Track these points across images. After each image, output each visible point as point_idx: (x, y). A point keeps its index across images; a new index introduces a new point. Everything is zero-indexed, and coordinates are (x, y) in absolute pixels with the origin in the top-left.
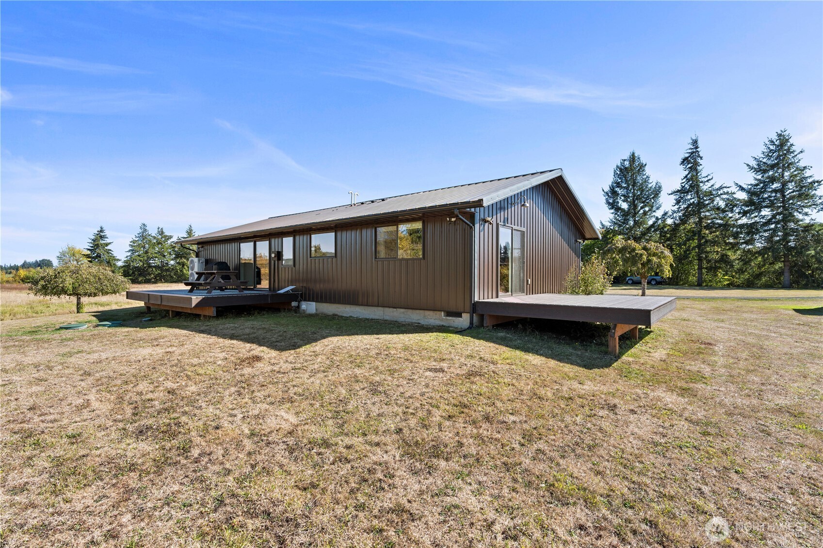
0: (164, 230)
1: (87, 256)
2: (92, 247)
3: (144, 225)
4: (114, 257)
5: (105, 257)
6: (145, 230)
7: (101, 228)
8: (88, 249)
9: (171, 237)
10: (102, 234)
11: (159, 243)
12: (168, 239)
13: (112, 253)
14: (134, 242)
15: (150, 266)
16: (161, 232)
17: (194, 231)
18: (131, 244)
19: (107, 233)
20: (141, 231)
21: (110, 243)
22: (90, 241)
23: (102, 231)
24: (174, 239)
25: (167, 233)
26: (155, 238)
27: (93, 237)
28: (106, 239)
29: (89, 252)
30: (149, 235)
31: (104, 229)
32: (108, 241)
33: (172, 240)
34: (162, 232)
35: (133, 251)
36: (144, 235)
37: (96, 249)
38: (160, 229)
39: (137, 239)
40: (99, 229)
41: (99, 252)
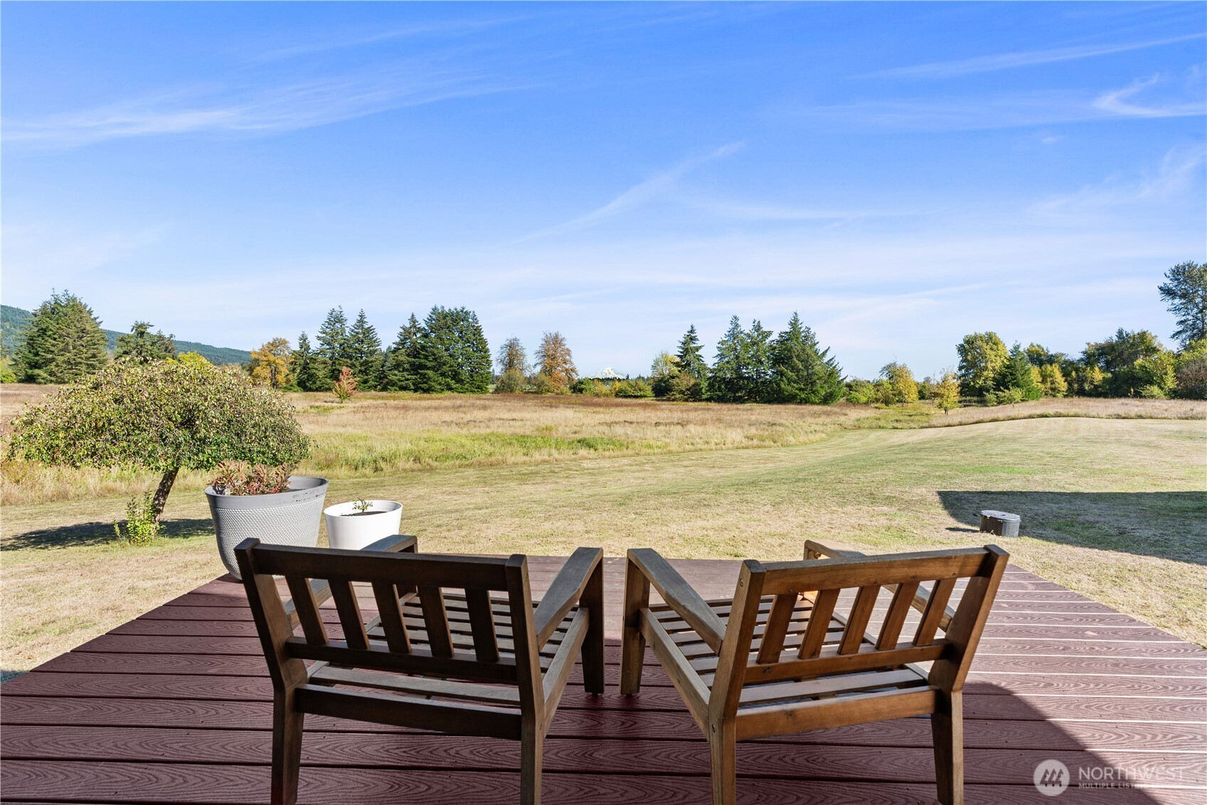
0: (761, 325)
1: (677, 365)
2: (681, 353)
3: (735, 318)
4: (705, 365)
5: (695, 365)
6: (737, 325)
7: (692, 327)
8: (679, 356)
9: (770, 333)
10: (693, 335)
11: (754, 344)
12: (766, 337)
13: (703, 359)
14: (722, 343)
15: (741, 377)
16: (758, 328)
17: (800, 322)
18: (719, 345)
19: (698, 334)
20: (731, 327)
21: (701, 347)
22: (680, 345)
23: (692, 331)
24: (775, 337)
25: (765, 328)
26: (748, 336)
27: (683, 340)
28: (696, 342)
29: (678, 360)
30: (742, 333)
31: (695, 328)
32: (698, 344)
33: (771, 338)
34: (759, 326)
35: (722, 356)
36: (734, 334)
37: (686, 355)
38: (756, 323)
39: (726, 339)
40: (690, 329)
41: (689, 359)
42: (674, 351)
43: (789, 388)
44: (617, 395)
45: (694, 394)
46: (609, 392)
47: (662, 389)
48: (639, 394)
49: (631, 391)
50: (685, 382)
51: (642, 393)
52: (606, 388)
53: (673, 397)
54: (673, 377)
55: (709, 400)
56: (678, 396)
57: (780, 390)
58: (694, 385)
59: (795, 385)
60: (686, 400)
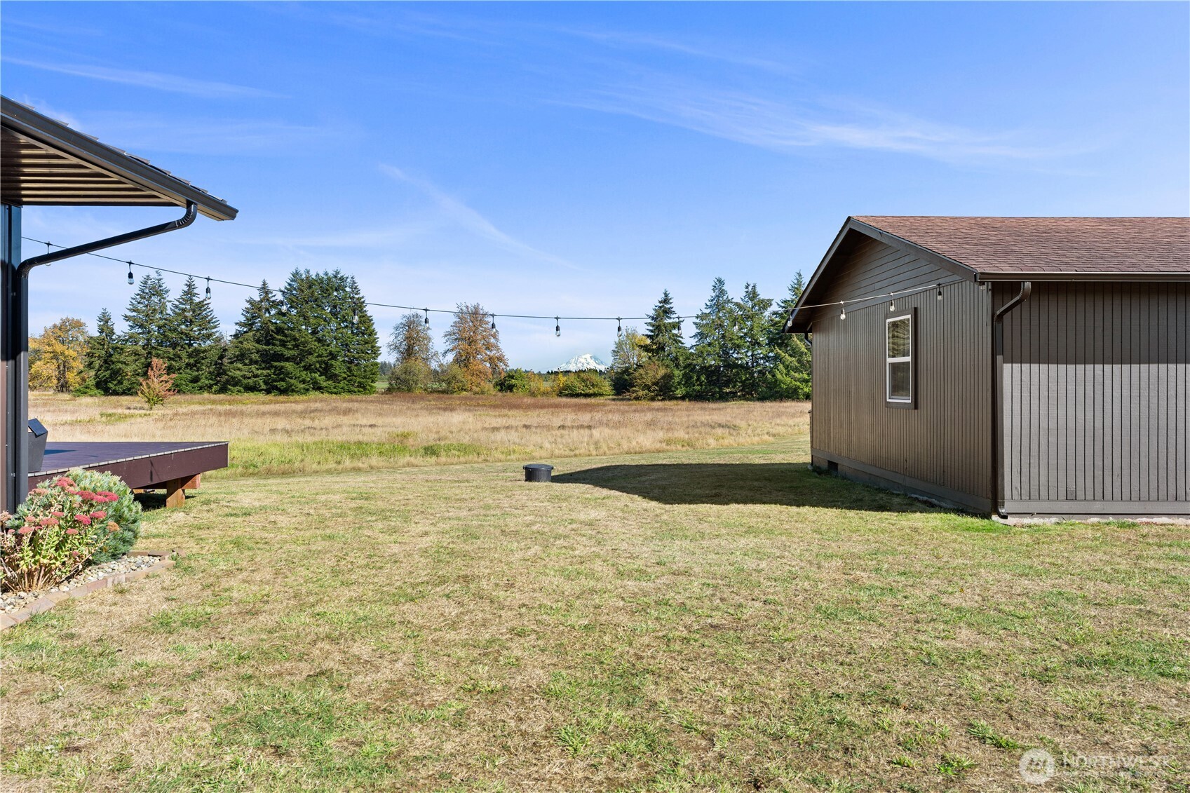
0: (758, 290)
1: (646, 348)
2: (651, 331)
3: (720, 282)
4: (681, 348)
5: (671, 349)
6: (722, 292)
7: (666, 295)
8: (648, 336)
9: (769, 303)
10: (667, 306)
11: (748, 317)
12: (765, 308)
13: (683, 341)
14: (703, 316)
15: (730, 365)
16: (752, 295)
18: (698, 321)
19: (675, 305)
20: (714, 295)
21: (678, 323)
22: (650, 320)
23: (666, 300)
24: (776, 307)
25: (763, 295)
26: (737, 304)
27: (653, 313)
28: (673, 316)
29: (648, 341)
30: (729, 302)
31: (670, 296)
32: (675, 318)
33: (771, 309)
34: (755, 293)
36: (719, 301)
37: (658, 335)
38: (750, 288)
39: (708, 311)
40: (662, 297)
41: (661, 340)
42: (642, 329)
43: (788, 380)
44: (560, 394)
45: (664, 391)
46: (549, 389)
47: (623, 384)
48: (591, 392)
49: (579, 387)
50: (651, 373)
51: (596, 390)
52: (545, 386)
53: (634, 395)
54: (639, 366)
55: (683, 398)
56: (641, 393)
57: (776, 383)
58: (663, 378)
59: (796, 375)
60: (653, 399)
